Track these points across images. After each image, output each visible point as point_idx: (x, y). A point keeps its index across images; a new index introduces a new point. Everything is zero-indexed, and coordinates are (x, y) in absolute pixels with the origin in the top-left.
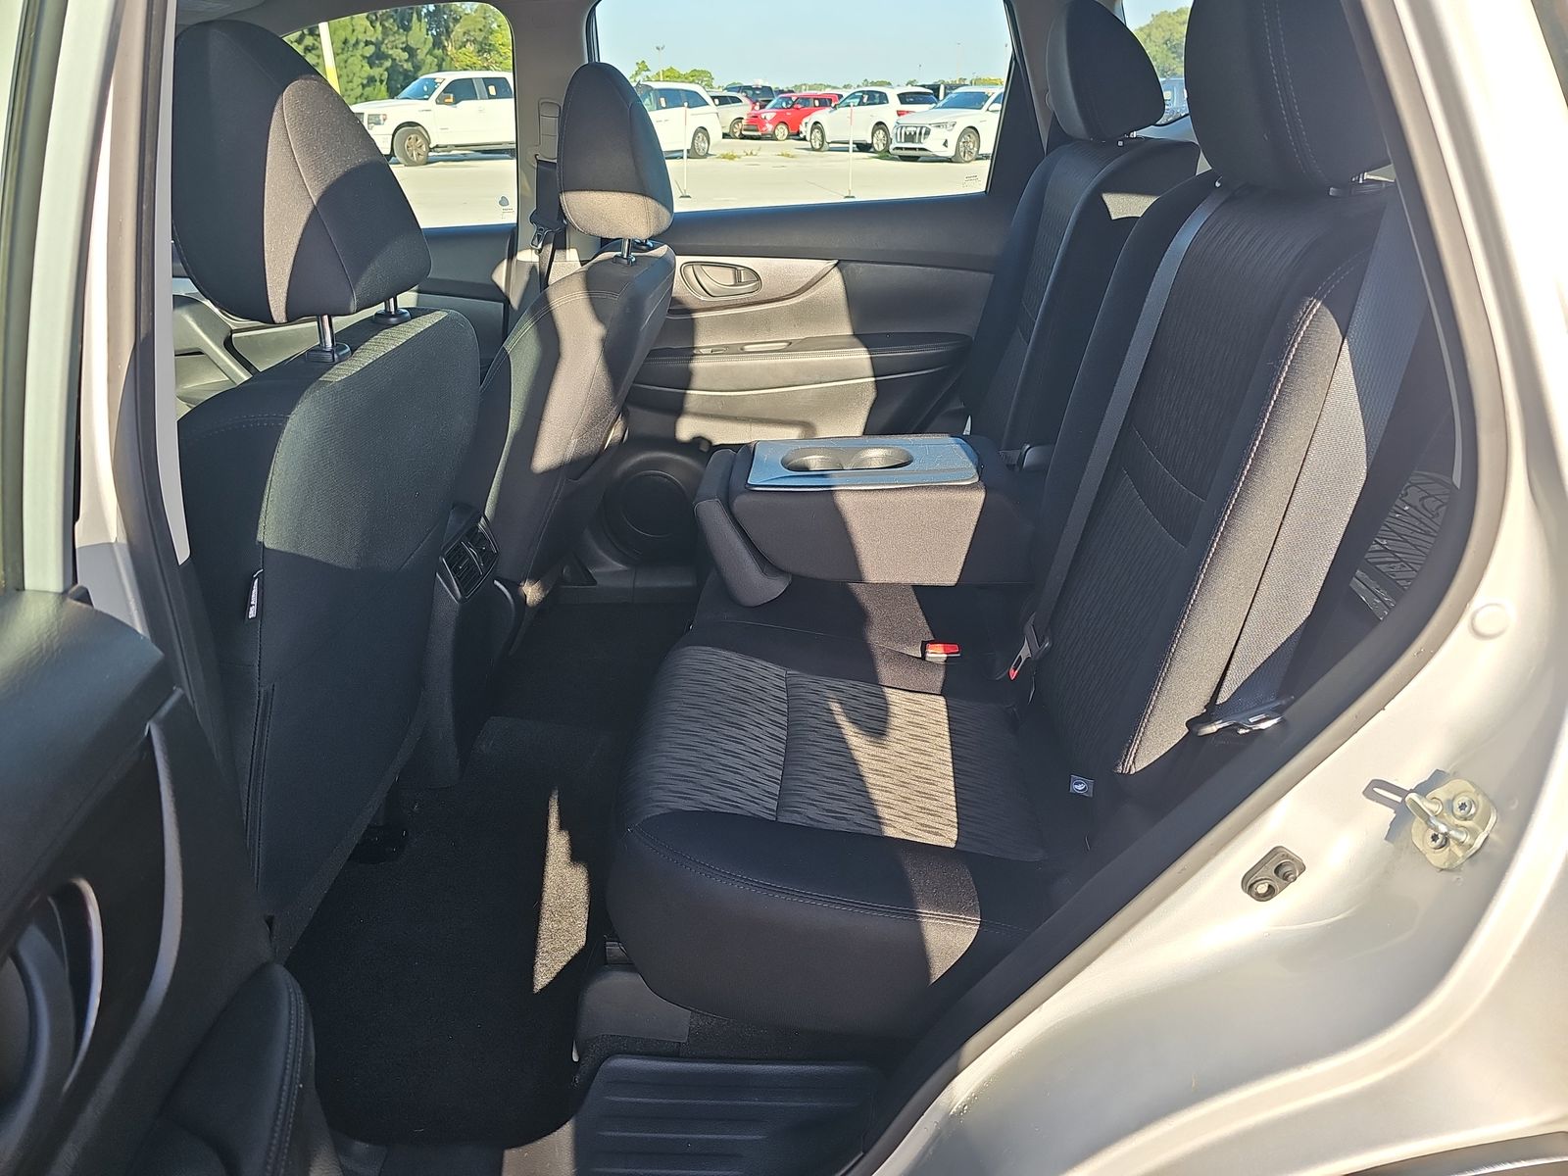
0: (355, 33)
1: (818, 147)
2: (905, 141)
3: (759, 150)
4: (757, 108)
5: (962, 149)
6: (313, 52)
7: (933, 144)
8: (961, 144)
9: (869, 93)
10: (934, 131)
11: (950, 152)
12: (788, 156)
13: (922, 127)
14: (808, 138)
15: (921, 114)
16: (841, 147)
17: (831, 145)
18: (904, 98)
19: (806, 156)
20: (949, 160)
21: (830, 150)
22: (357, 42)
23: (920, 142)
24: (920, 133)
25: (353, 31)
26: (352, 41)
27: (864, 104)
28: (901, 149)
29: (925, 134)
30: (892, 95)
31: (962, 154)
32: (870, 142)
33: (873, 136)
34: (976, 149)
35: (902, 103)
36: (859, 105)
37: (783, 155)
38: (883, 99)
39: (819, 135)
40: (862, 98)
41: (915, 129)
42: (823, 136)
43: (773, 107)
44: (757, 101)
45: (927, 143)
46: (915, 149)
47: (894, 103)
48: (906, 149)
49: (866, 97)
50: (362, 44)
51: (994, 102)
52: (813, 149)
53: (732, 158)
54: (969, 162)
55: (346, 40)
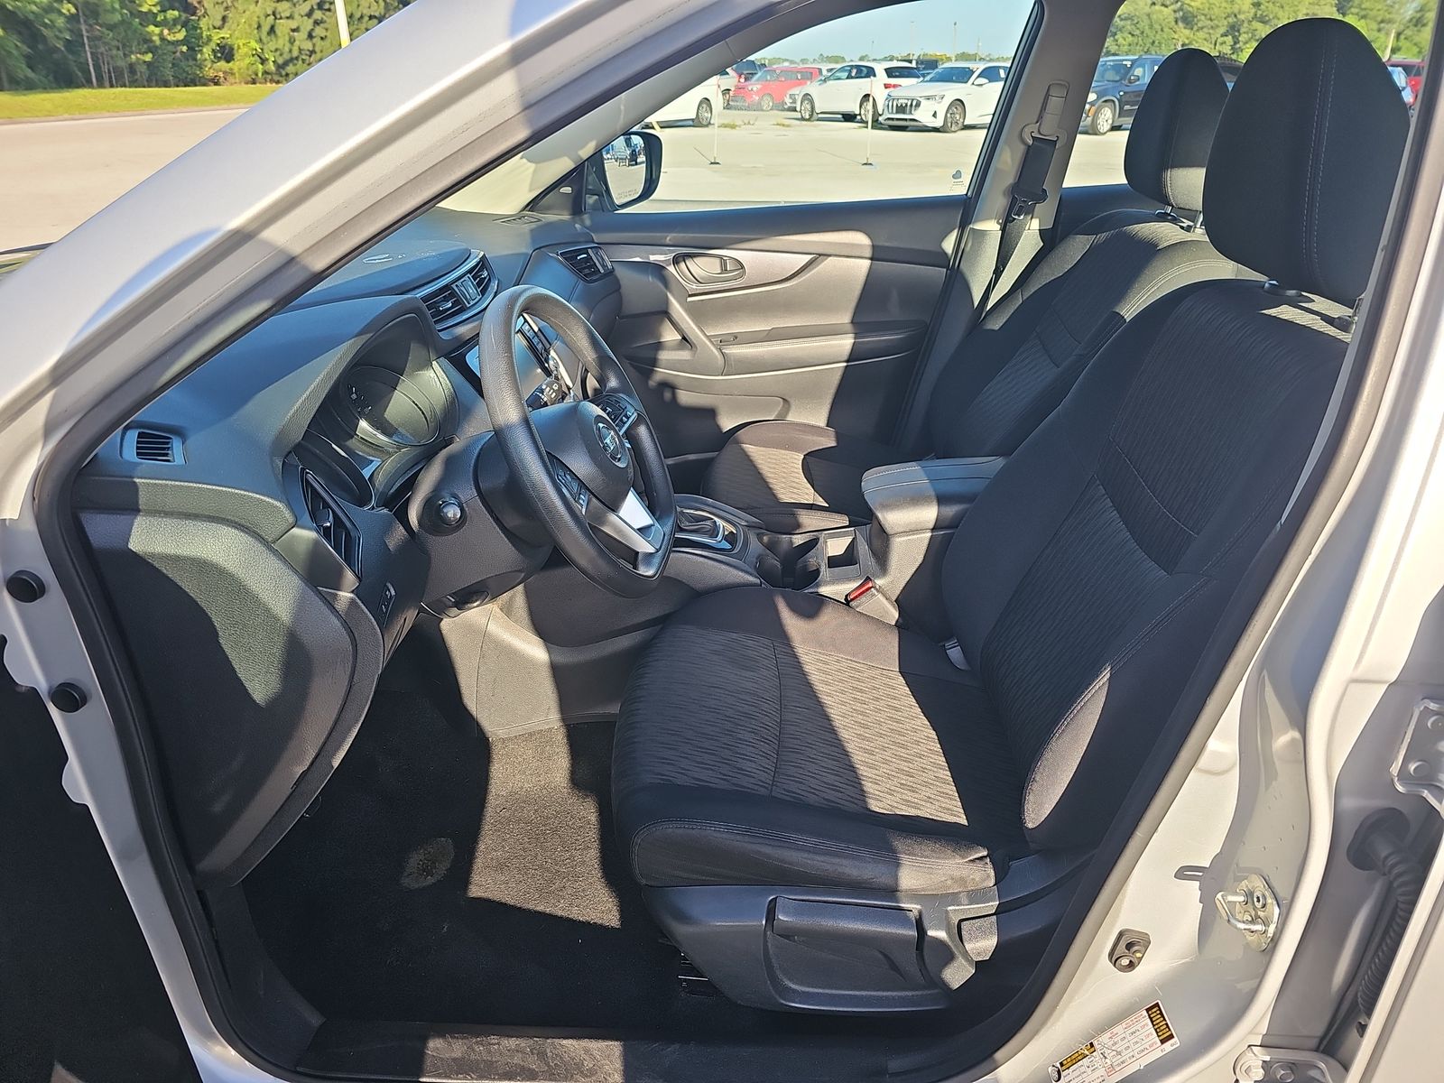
0: (360, 8)
1: (807, 117)
2: (897, 112)
3: (756, 120)
4: (742, 80)
5: (949, 120)
6: (322, 25)
7: (923, 116)
8: (949, 115)
9: (857, 67)
10: (924, 103)
11: (939, 123)
12: (783, 125)
13: (913, 100)
14: (798, 109)
15: (908, 87)
16: (830, 117)
17: (820, 116)
18: (890, 72)
19: (799, 126)
20: (936, 130)
21: (819, 120)
22: (362, 17)
23: (911, 113)
24: (911, 105)
25: (359, 6)
26: (358, 15)
27: (852, 78)
28: (892, 119)
29: (916, 106)
30: (880, 69)
31: (949, 125)
32: (857, 112)
33: (861, 107)
34: (961, 120)
35: (889, 77)
36: (847, 78)
37: (778, 124)
38: (871, 72)
39: (809, 107)
40: (850, 72)
41: (906, 101)
42: (813, 108)
43: (758, 80)
44: (742, 74)
45: (918, 114)
46: (906, 120)
47: (881, 76)
48: (898, 119)
49: (854, 72)
50: (366, 18)
51: (979, 76)
52: (803, 119)
53: (733, 127)
54: (955, 132)
55: (352, 14)
